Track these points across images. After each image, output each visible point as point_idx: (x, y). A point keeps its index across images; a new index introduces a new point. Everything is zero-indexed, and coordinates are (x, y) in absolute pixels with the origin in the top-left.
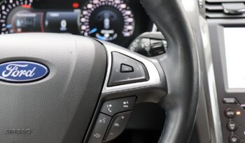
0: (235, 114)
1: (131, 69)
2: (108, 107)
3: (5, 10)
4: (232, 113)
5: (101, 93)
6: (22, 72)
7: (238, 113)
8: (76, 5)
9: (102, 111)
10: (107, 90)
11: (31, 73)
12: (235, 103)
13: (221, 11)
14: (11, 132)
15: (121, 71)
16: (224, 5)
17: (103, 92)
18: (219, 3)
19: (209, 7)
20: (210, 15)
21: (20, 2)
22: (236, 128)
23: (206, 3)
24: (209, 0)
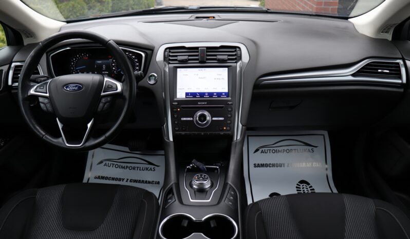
0: (177, 110)
1: (112, 86)
3: (75, 60)
4: (176, 110)
5: (100, 95)
6: (74, 88)
7: (179, 110)
8: (110, 57)
9: (102, 101)
10: (103, 94)
11: (76, 88)
12: (177, 105)
13: (176, 60)
15: (108, 87)
16: (178, 57)
18: (176, 56)
19: (171, 58)
20: (171, 62)
21: (82, 56)
22: (177, 117)
23: (170, 56)
24: (171, 54)
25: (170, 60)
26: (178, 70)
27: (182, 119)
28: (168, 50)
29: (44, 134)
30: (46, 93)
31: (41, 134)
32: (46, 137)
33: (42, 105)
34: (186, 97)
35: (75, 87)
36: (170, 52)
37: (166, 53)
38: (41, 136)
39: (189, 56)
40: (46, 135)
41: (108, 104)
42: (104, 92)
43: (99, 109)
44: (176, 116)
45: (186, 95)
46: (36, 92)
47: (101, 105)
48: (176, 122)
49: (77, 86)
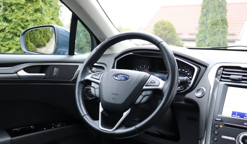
1: (154, 82)
2: (144, 93)
4: (218, 126)
5: (142, 88)
7: (221, 126)
9: (142, 94)
10: (145, 87)
12: (220, 121)
14: (113, 94)
15: (151, 82)
17: (143, 88)
18: (230, 75)
19: (223, 76)
20: (222, 80)
21: (144, 68)
22: (218, 134)
23: (223, 74)
24: (224, 72)
25: (222, 77)
26: (229, 87)
27: (223, 137)
28: (222, 69)
29: (85, 113)
30: (99, 80)
31: (83, 113)
32: (86, 117)
33: (92, 89)
34: (232, 116)
35: (123, 77)
36: (223, 70)
37: (220, 71)
38: (83, 115)
39: (244, 76)
40: (87, 116)
41: (147, 97)
42: (146, 86)
43: (138, 101)
44: (216, 132)
45: (233, 114)
46: (91, 78)
47: (141, 97)
48: (215, 139)
49: (124, 76)
